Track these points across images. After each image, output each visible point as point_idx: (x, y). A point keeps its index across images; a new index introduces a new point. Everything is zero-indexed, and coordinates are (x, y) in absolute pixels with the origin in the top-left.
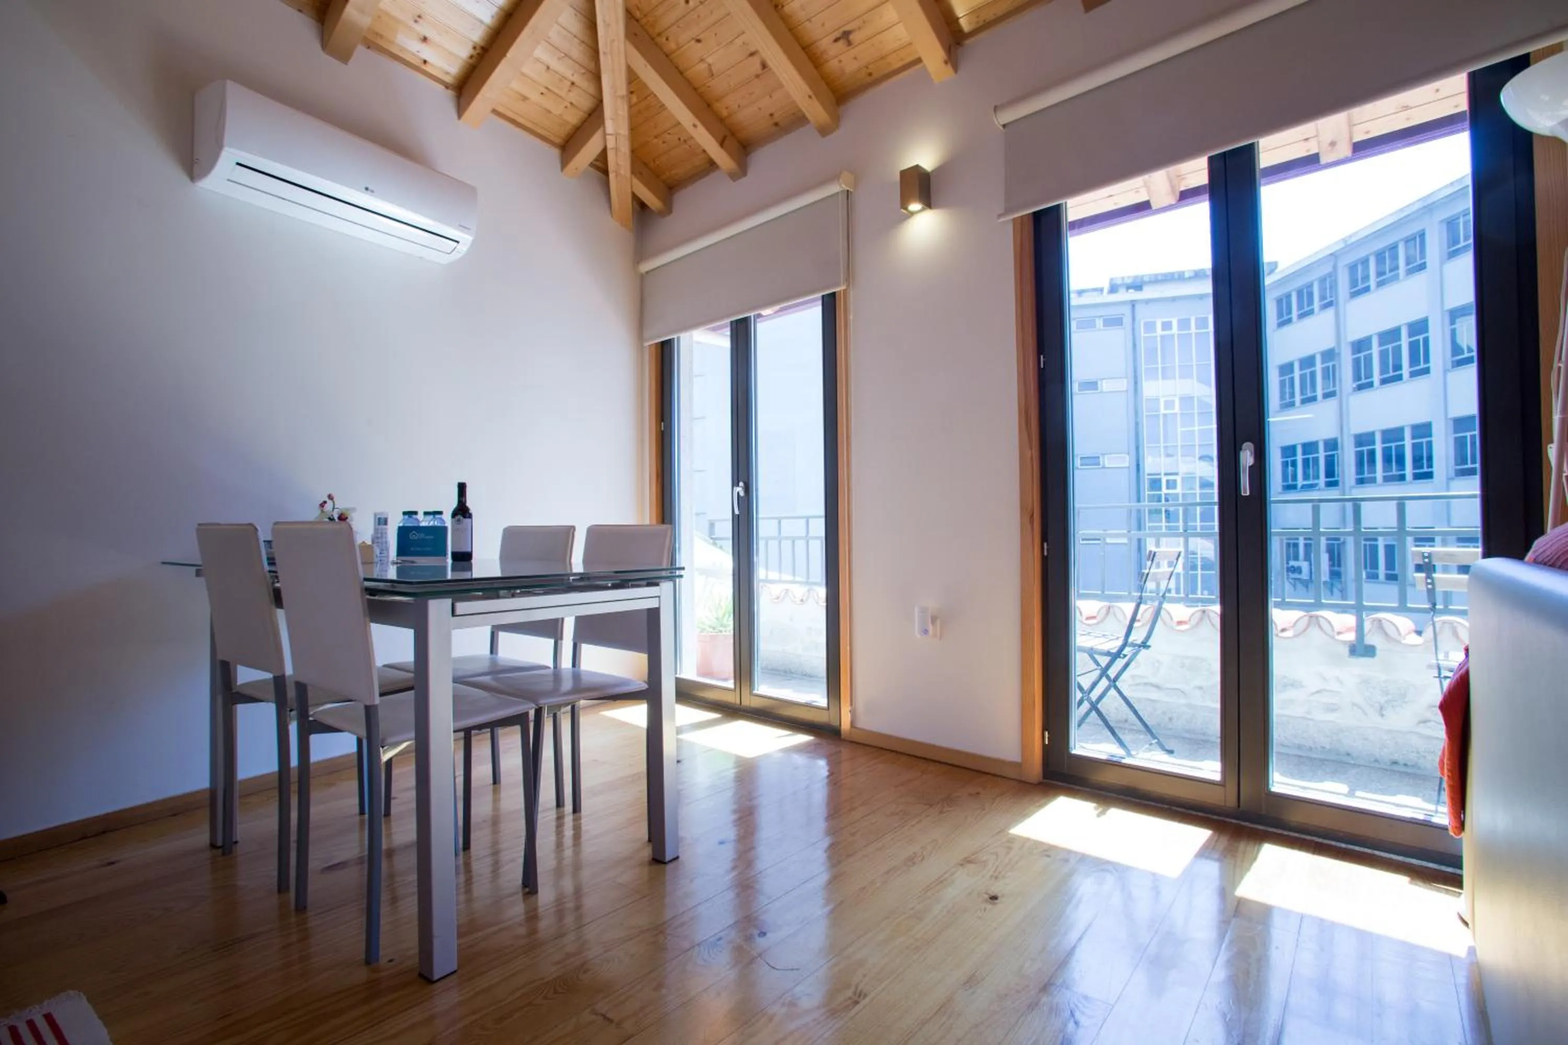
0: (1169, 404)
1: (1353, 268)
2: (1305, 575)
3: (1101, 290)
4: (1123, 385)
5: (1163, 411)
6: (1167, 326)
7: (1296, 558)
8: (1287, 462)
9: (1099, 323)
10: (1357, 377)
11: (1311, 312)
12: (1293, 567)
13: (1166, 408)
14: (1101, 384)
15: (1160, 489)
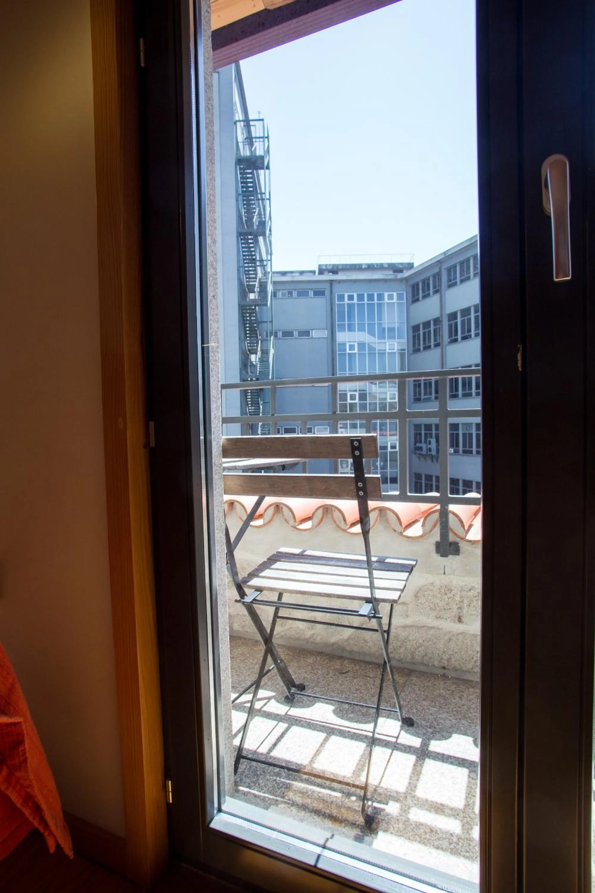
0: (352, 347)
1: (449, 270)
2: (424, 452)
3: (314, 272)
4: (325, 334)
5: (348, 351)
6: (351, 298)
7: (420, 442)
8: (416, 384)
9: (311, 293)
10: (450, 335)
11: (428, 295)
12: (418, 447)
13: (350, 350)
14: (312, 333)
15: (346, 400)
